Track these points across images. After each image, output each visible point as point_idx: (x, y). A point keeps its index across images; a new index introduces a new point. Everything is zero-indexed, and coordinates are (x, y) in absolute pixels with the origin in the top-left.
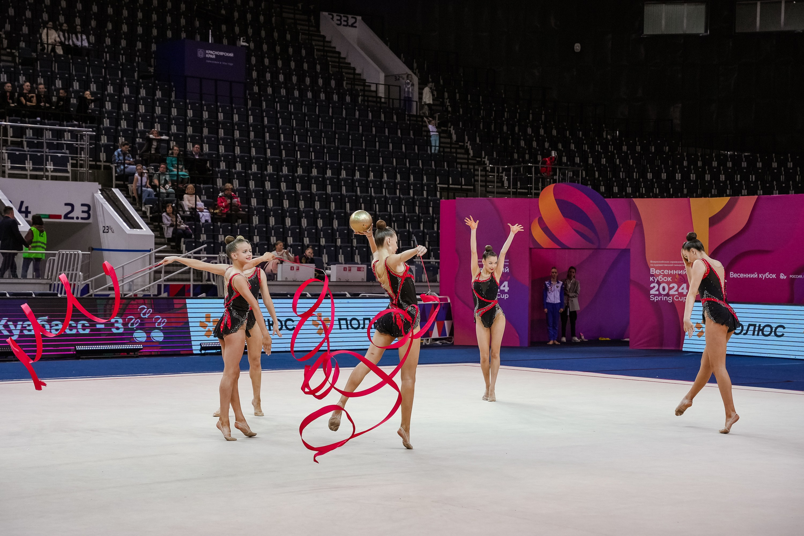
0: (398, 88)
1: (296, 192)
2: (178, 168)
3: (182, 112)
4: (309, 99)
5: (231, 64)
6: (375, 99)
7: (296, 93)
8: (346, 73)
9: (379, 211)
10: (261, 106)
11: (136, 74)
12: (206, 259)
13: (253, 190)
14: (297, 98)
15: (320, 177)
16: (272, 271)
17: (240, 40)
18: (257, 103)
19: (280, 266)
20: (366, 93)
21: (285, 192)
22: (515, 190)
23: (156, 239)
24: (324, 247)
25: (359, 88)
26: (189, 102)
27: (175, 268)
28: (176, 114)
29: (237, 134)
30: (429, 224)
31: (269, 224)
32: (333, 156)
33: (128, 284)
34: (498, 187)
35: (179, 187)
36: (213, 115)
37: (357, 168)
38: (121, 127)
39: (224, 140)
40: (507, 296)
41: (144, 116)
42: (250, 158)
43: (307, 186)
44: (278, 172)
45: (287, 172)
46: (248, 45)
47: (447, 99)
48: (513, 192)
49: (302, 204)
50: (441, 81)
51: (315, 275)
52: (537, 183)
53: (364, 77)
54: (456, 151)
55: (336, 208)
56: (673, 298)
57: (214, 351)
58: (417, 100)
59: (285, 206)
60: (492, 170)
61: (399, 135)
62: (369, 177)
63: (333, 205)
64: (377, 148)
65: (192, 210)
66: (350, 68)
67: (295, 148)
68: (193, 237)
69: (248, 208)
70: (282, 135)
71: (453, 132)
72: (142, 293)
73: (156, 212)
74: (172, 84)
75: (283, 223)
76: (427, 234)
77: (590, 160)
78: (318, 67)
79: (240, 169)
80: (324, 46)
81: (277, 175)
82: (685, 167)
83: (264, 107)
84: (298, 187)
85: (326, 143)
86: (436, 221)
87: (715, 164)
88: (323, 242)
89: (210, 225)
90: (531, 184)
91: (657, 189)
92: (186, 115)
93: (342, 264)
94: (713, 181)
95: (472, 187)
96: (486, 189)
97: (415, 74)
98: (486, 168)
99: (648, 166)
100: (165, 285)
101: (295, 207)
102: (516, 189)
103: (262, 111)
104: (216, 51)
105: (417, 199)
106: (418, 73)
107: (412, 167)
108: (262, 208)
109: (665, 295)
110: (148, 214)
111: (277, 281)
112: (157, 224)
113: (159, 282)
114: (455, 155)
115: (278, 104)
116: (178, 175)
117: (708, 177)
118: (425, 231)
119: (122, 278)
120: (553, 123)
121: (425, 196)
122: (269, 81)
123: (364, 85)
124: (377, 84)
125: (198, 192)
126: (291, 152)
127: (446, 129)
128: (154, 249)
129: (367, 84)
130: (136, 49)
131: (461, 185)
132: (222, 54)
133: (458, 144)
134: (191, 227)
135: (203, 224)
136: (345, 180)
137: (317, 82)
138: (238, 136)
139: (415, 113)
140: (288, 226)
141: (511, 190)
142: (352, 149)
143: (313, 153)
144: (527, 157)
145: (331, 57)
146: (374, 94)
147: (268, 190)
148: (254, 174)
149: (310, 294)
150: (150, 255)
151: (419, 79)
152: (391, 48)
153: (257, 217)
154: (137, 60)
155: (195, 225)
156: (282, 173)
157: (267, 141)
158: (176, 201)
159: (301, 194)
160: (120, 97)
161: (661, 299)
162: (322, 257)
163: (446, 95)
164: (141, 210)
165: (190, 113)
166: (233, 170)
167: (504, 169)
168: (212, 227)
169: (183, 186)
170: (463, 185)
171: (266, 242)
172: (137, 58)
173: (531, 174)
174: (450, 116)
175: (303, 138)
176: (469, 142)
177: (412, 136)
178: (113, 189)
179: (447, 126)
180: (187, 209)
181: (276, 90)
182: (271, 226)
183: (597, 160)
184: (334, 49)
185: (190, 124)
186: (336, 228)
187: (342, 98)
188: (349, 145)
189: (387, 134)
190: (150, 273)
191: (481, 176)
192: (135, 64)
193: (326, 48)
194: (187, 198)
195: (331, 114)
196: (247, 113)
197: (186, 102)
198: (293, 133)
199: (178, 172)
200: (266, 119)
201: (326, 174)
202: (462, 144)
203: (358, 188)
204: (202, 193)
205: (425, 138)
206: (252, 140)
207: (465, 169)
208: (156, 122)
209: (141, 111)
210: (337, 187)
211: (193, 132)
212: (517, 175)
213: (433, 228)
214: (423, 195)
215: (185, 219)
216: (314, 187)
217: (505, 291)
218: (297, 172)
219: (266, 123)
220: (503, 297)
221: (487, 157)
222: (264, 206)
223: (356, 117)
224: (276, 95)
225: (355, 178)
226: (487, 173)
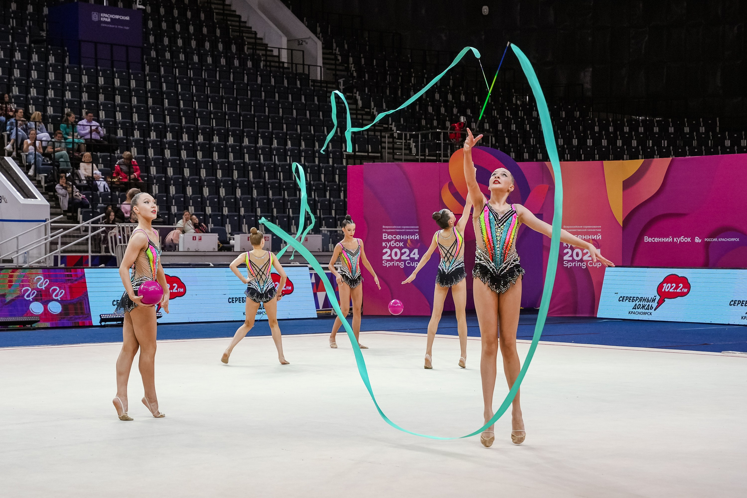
0: (302, 52)
1: (197, 160)
2: (73, 136)
3: (77, 78)
4: (210, 65)
5: (127, 28)
6: (277, 64)
7: (196, 58)
8: (247, 38)
9: (284, 180)
10: (159, 71)
11: (27, 39)
12: (104, 228)
13: (152, 158)
14: (196, 63)
15: (222, 145)
16: (172, 240)
17: (136, 4)
18: (155, 69)
19: (182, 235)
20: (269, 58)
21: (186, 160)
22: (423, 157)
23: (52, 209)
24: (227, 216)
25: (261, 53)
26: (84, 68)
27: (72, 239)
28: (70, 80)
29: (134, 100)
30: (336, 193)
31: (170, 194)
32: (235, 122)
33: (23, 255)
34: (405, 154)
35: (75, 156)
36: (110, 80)
37: (260, 135)
38: (13, 93)
39: (122, 107)
41: (36, 82)
42: (149, 125)
43: (208, 154)
44: (178, 140)
45: (187, 140)
46: (144, 8)
47: (352, 64)
48: (421, 159)
49: (203, 173)
50: (346, 46)
51: (219, 245)
52: (445, 150)
53: (266, 41)
54: (362, 117)
55: (239, 177)
56: (587, 264)
57: (115, 323)
58: (321, 65)
59: (185, 175)
60: (400, 137)
61: (303, 101)
62: (272, 144)
63: (236, 173)
64: (281, 114)
65: (88, 179)
66: (251, 32)
67: (195, 115)
68: (90, 207)
69: (148, 177)
70: (182, 102)
71: (358, 97)
72: (37, 264)
73: (50, 181)
74: (66, 48)
75: (184, 192)
76: (334, 203)
77: (500, 127)
78: (218, 31)
79: (139, 137)
80: (223, 10)
81: (178, 142)
82: (597, 133)
83: (162, 72)
84: (199, 155)
85: (228, 110)
86: (343, 189)
87: (626, 129)
88: (226, 211)
89: (108, 195)
90: (440, 150)
91: (569, 155)
92: (81, 81)
93: (246, 233)
94: (625, 147)
95: (379, 155)
96: (393, 156)
97: (319, 38)
98: (392, 134)
99: (559, 131)
100: (62, 257)
101: (197, 175)
102: (424, 155)
103: (160, 77)
104: (111, 14)
105: (323, 166)
106: (322, 37)
107: (316, 134)
108: (162, 177)
109: (578, 261)
110: (43, 183)
111: (178, 251)
112: (52, 193)
113: (56, 253)
114: (361, 121)
115: (177, 70)
116: (73, 142)
117: (619, 143)
118: (332, 199)
119: (16, 250)
120: (461, 88)
121: (331, 163)
122: (167, 46)
123: (266, 50)
124: (279, 49)
125: (94, 161)
126: (191, 119)
127: (351, 94)
128: (49, 219)
129: (269, 48)
130: (27, 12)
131: (368, 152)
132: (117, 17)
133: (364, 110)
134: (87, 197)
135: (101, 193)
136: (247, 147)
137: (217, 47)
138: (136, 103)
139: (319, 78)
140: (189, 196)
141: (420, 157)
142: (254, 116)
143: (214, 120)
144: (435, 123)
145: (230, 20)
146: (276, 59)
147: (168, 158)
148: (153, 142)
149: (213, 264)
150: (45, 225)
151: (323, 44)
152: (294, 12)
153: (157, 186)
154: (28, 24)
155: (92, 195)
156: (182, 140)
157: (166, 108)
158: (71, 170)
159: (202, 162)
160: (11, 62)
161: (575, 264)
162: (225, 227)
163: (351, 59)
164: (35, 180)
165: (85, 79)
166: (131, 138)
167: (411, 136)
168: (110, 197)
169: (79, 154)
170: (371, 152)
171: (167, 212)
172: (28, 22)
173: (439, 140)
174: (355, 82)
175: (204, 104)
176: (375, 108)
177: (316, 102)
178: (5, 157)
179: (352, 92)
180: (83, 178)
181: (174, 55)
182: (171, 195)
183: (507, 125)
184: (234, 13)
185: (85, 90)
186: (239, 197)
187: (243, 63)
188: (251, 112)
189: (290, 100)
190: (46, 244)
191: (388, 143)
192: (26, 28)
193: (226, 12)
194: (84, 166)
195: (232, 80)
196: (145, 78)
197: (80, 67)
198: (193, 99)
199: (73, 138)
200: (164, 85)
201: (228, 141)
202: (369, 110)
203: (262, 156)
204: (99, 161)
206: (150, 107)
207: (370, 135)
208: (49, 89)
209: (33, 77)
210: (239, 155)
211: (88, 99)
212: (425, 141)
213: (340, 197)
214: (328, 163)
215: (81, 188)
216: (216, 155)
217: (416, 259)
218: (197, 140)
219: (165, 89)
220: (414, 265)
221: (394, 123)
222: (164, 175)
223: (258, 83)
224: (174, 60)
225: (259, 145)
226: (395, 140)
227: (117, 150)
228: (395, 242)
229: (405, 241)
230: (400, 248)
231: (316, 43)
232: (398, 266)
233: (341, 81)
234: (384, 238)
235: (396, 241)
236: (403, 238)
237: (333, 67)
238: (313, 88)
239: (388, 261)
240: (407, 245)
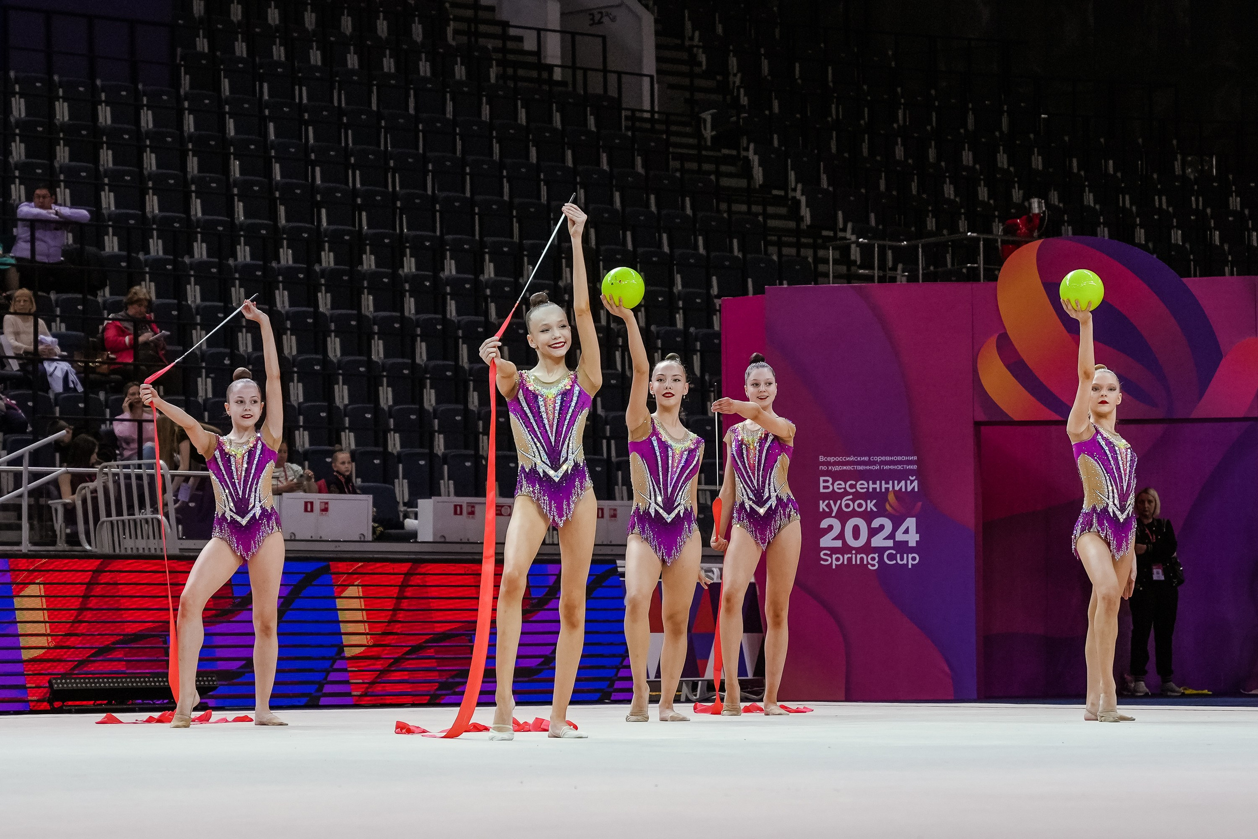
0: (600, 40)
4: (352, 72)
6: (534, 74)
10: (218, 88)
13: (198, 308)
15: (385, 275)
20: (511, 57)
21: (287, 313)
24: (399, 458)
25: (490, 43)
26: (16, 77)
29: (150, 161)
32: (421, 219)
36: (84, 110)
40: (914, 559)
42: (189, 225)
44: (266, 261)
45: (290, 262)
47: (735, 74)
51: (375, 529)
54: (765, 209)
55: (429, 357)
58: (654, 73)
61: (605, 166)
63: (421, 348)
67: (314, 199)
68: (30, 429)
70: (277, 166)
71: (755, 159)
81: (265, 269)
84: (324, 300)
85: (401, 188)
88: (394, 444)
93: (448, 495)
97: (646, 6)
103: (219, 102)
107: (640, 250)
108: (222, 356)
114: (761, 221)
122: (239, 23)
123: (505, 37)
124: (539, 31)
126: (302, 210)
127: (734, 152)
129: (512, 32)
133: (769, 193)
138: (154, 168)
139: (647, 107)
140: (295, 404)
142: (472, 202)
144: (963, 219)
146: (533, 59)
148: (201, 266)
151: (657, 22)
153: (209, 380)
155: (35, 398)
156: (279, 262)
157: (235, 181)
159: (333, 318)
162: (393, 484)
163: (733, 62)
165: (19, 106)
166: (141, 256)
167: (898, 251)
168: (83, 404)
173: (974, 258)
174: (744, 118)
176: (799, 186)
177: (640, 169)
179: (736, 146)
187: (442, 70)
188: (464, 192)
189: (570, 163)
194: (13, 325)
195: (412, 111)
196: (180, 106)
197: (6, 79)
200: (231, 123)
201: (403, 267)
202: (782, 193)
204: (54, 313)
205: (678, 174)
207: (787, 255)
211: (27, 156)
215: (5, 383)
216: (368, 301)
217: (910, 545)
218: (320, 262)
219: (232, 133)
220: (905, 562)
221: (850, 225)
222: (228, 351)
223: (483, 119)
224: (257, 59)
225: (484, 277)
226: (853, 269)
227: (102, 287)
228: (853, 501)
229: (880, 498)
230: (868, 517)
231: (639, 19)
232: (863, 566)
233: (707, 116)
234: (822, 490)
235: (857, 496)
236: (874, 489)
237: (686, 81)
238: (630, 133)
239: (834, 550)
240: (888, 507)
